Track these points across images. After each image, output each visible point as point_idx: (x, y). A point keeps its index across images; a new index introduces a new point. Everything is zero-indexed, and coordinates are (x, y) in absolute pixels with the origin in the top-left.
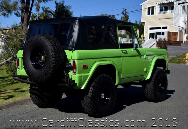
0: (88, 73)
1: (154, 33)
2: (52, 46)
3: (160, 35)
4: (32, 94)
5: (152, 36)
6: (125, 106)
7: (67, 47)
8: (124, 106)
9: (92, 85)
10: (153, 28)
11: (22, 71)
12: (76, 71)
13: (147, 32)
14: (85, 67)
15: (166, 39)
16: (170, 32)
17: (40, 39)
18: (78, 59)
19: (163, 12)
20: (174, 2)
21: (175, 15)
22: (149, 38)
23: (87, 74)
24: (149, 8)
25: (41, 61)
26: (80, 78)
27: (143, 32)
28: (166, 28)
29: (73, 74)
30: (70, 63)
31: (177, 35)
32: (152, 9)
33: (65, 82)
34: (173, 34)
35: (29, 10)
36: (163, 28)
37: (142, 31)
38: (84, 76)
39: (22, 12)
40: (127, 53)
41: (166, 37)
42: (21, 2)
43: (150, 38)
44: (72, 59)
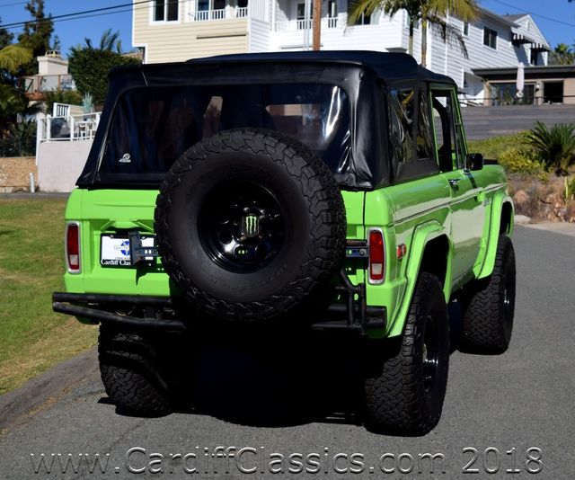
0: (406, 272)
12: (383, 269)
14: (402, 253)
18: (390, 226)
19: (210, 11)
29: (372, 281)
44: (364, 225)
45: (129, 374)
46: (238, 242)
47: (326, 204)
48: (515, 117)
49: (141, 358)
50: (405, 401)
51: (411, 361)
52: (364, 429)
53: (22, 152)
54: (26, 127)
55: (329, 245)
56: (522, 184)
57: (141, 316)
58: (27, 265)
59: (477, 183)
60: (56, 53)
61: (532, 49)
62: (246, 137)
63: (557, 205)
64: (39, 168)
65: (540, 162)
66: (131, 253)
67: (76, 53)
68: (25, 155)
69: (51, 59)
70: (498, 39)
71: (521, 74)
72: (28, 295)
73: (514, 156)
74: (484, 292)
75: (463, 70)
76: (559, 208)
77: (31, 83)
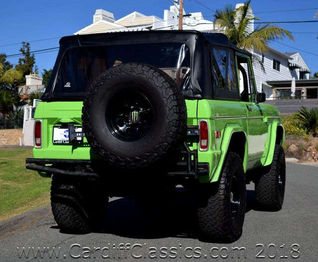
0: (221, 147)
2: (170, 87)
4: (58, 204)
12: (207, 143)
18: (211, 119)
29: (200, 149)
44: (197, 118)
45: (67, 208)
46: (127, 126)
47: (176, 102)
48: (290, 106)
49: (74, 199)
50: (220, 220)
51: (223, 198)
52: (198, 240)
53: (16, 127)
54: (18, 113)
55: (177, 125)
56: (294, 141)
57: (74, 171)
58: (16, 178)
59: (263, 113)
60: (36, 73)
61: (300, 72)
62: (133, 66)
63: (313, 153)
64: (24, 135)
65: (304, 129)
66: (69, 136)
67: (47, 72)
68: (17, 128)
69: (32, 77)
70: (281, 66)
71: (293, 84)
72: (15, 191)
73: (289, 126)
74: (267, 174)
75: (261, 83)
76: (314, 154)
77: (22, 90)
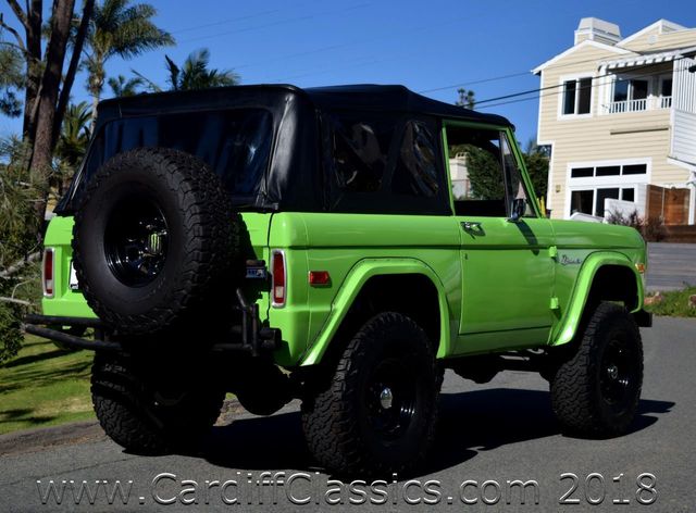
0: (333, 302)
1: (592, 191)
2: (193, 190)
3: (617, 198)
4: (100, 398)
5: (582, 201)
6: (475, 449)
7: (251, 199)
8: (472, 449)
9: (348, 353)
10: (586, 172)
11: (64, 299)
12: (285, 292)
13: (561, 187)
14: (321, 279)
15: (642, 214)
16: (659, 189)
17: (145, 165)
18: (292, 248)
19: (629, 101)
20: (672, 61)
21: (676, 116)
22: (572, 214)
23: (326, 308)
24: (570, 85)
25: (145, 252)
26: (302, 320)
27: (546, 188)
28: (641, 169)
29: (273, 304)
30: (264, 262)
31: (686, 199)
32: (581, 90)
33: (241, 336)
34: (671, 198)
35: (61, 87)
36: (630, 170)
37: (541, 185)
38: (314, 314)
39: (30, 95)
40: (481, 233)
41: (639, 205)
42: (26, 54)
43: (576, 214)
44: (269, 247)
45: (113, 406)
50: (338, 439)
55: (200, 259)
